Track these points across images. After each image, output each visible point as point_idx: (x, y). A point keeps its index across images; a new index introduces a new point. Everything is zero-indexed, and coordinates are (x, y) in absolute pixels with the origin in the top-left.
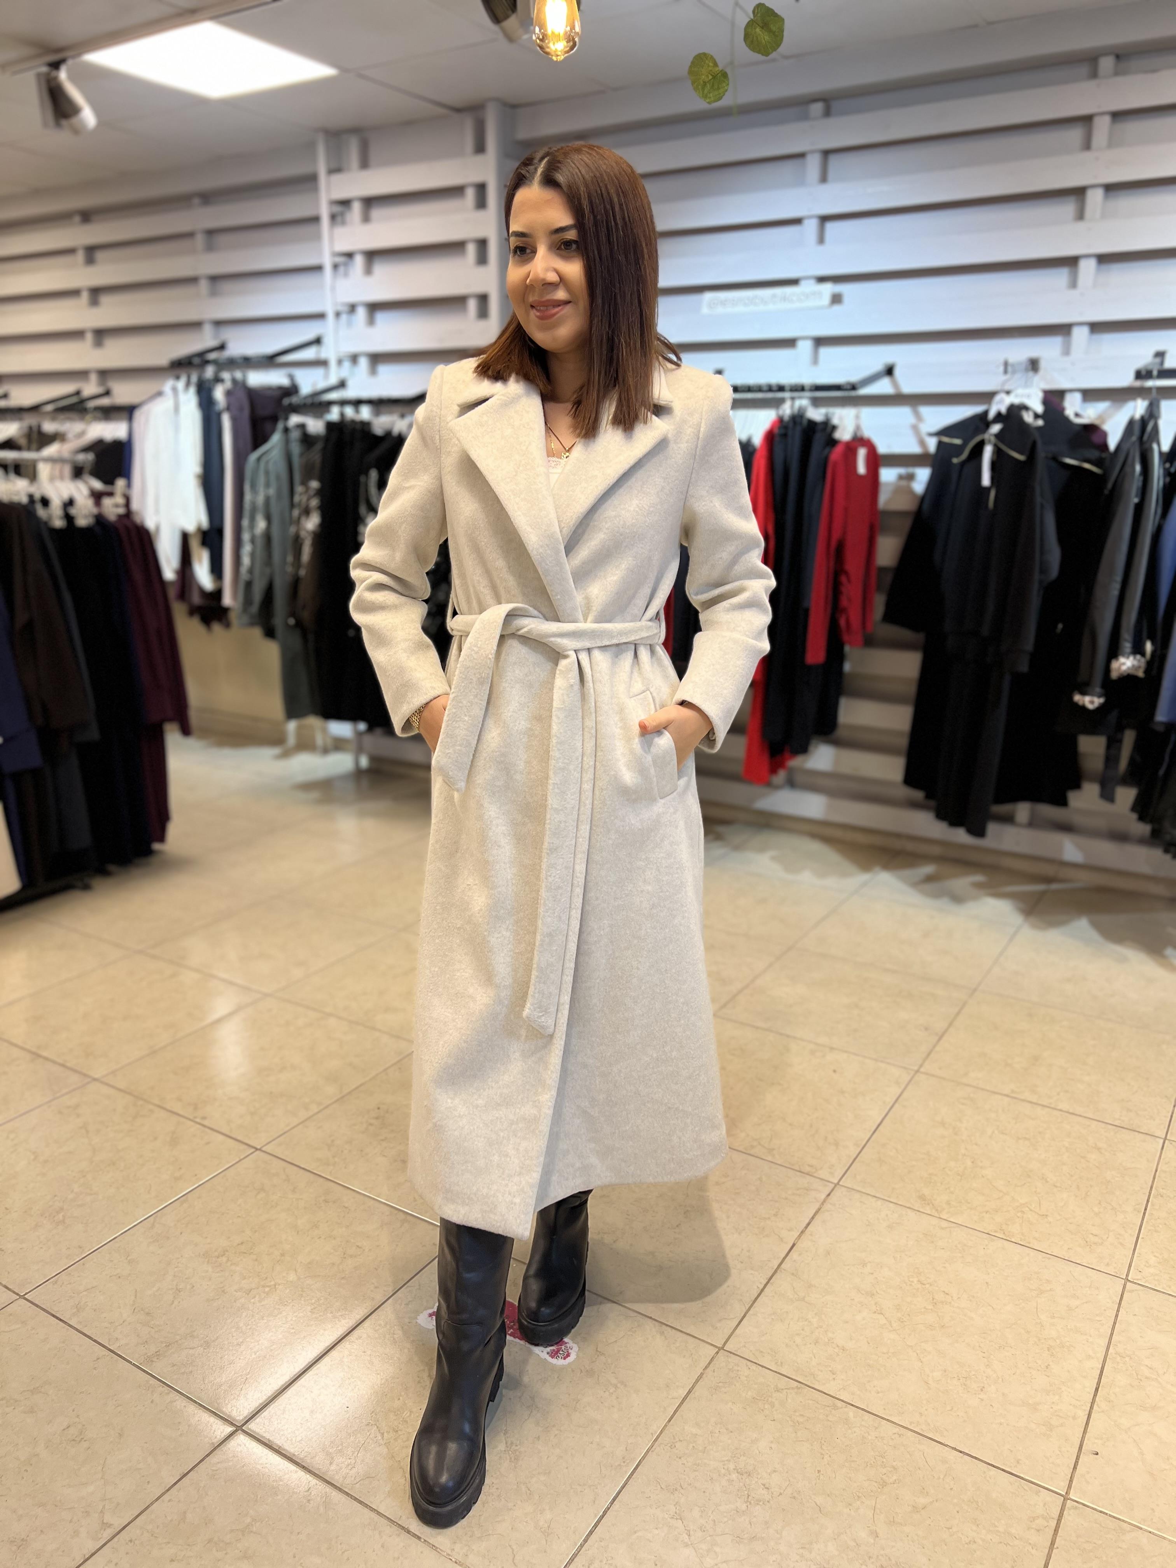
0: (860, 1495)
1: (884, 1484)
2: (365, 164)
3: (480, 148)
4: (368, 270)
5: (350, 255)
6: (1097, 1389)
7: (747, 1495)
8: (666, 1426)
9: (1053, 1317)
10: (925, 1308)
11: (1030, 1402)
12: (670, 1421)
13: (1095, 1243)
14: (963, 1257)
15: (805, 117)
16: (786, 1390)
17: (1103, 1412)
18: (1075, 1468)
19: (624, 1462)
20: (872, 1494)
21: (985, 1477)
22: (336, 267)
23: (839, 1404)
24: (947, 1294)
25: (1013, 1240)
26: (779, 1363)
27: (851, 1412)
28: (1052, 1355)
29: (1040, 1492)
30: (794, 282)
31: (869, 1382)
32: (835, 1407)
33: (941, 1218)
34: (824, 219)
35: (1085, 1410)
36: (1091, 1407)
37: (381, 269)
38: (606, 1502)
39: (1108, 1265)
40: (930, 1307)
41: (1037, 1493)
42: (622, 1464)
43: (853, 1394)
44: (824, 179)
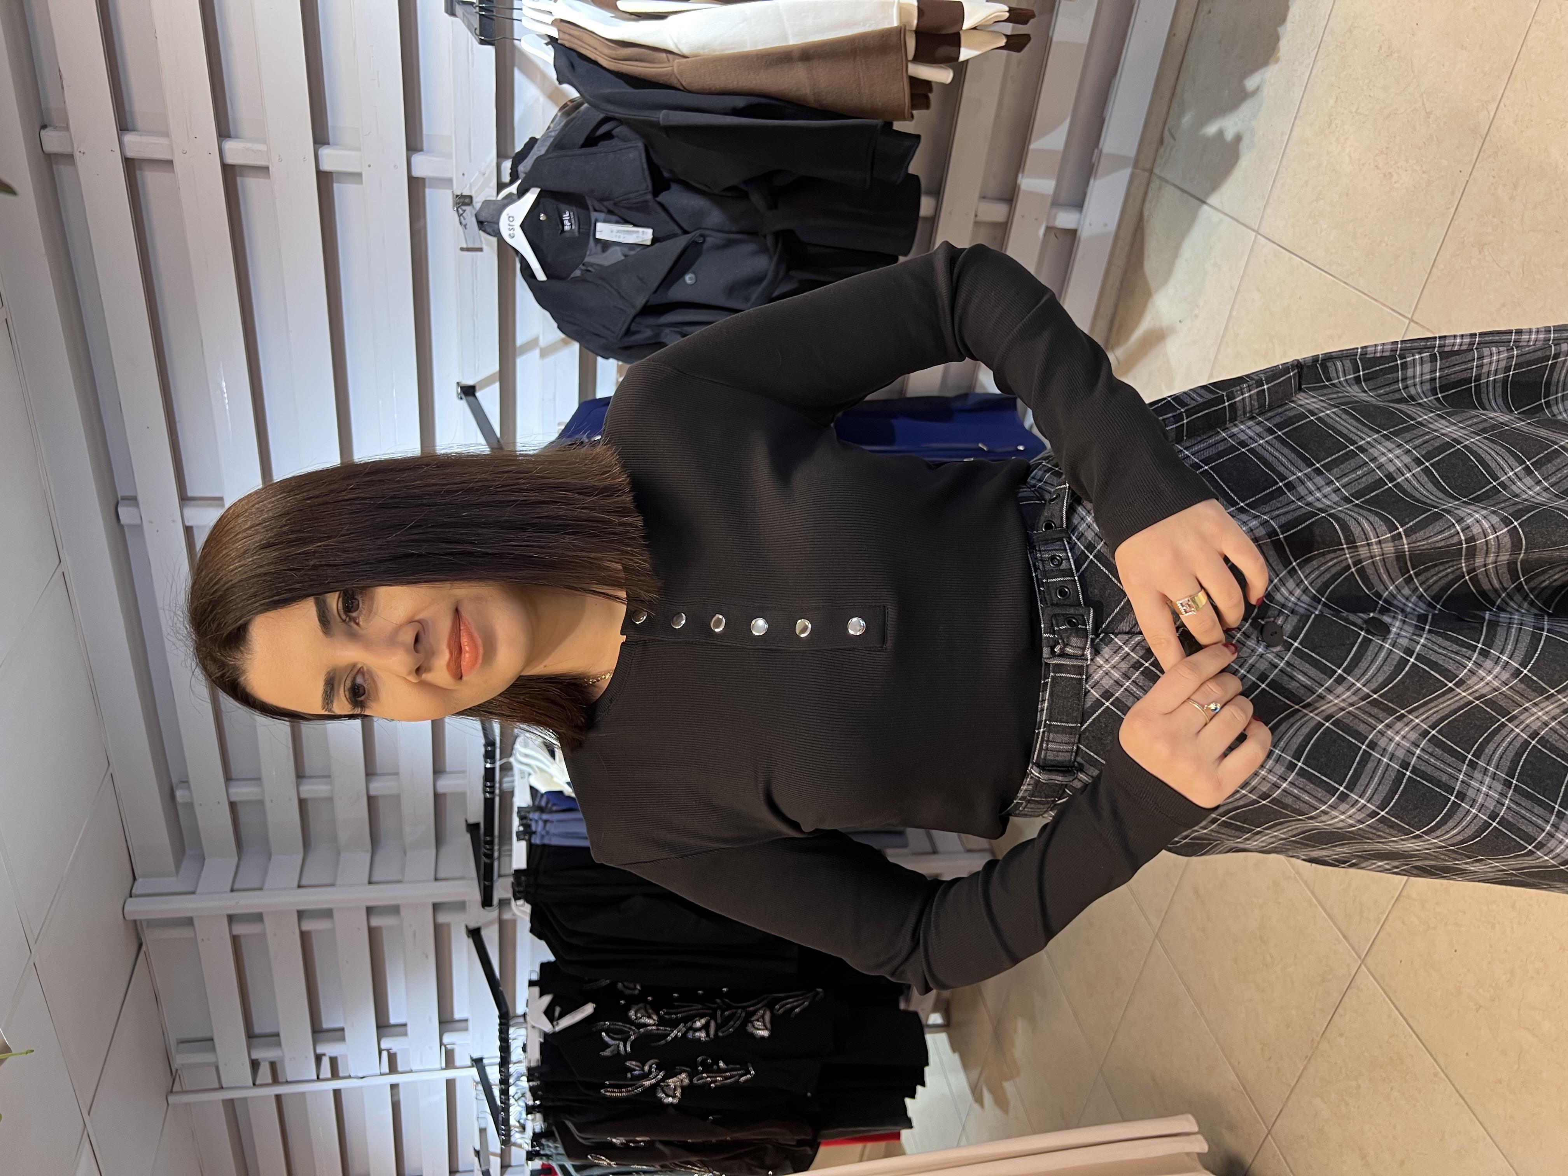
2: (209, 1043)
3: (187, 923)
4: (338, 1035)
15: (138, 527)
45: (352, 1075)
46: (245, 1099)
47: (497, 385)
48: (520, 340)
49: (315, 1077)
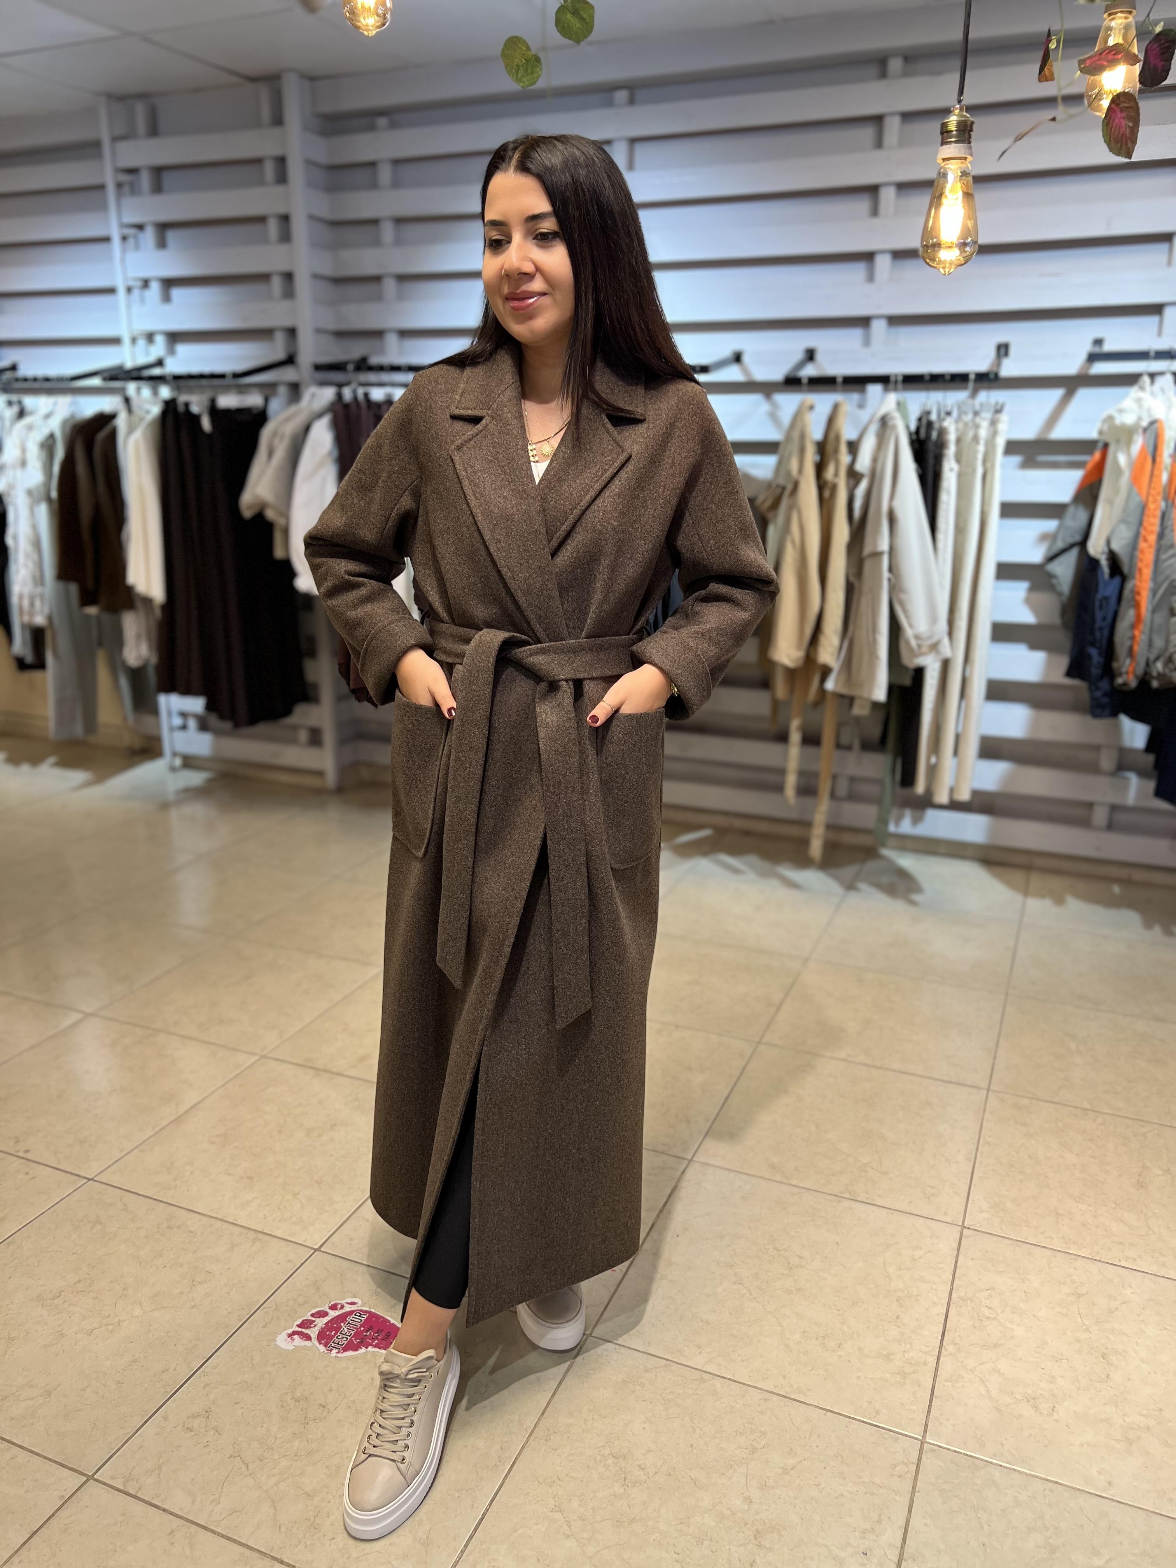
0: (732, 1463)
1: (754, 1450)
2: (153, 133)
3: (278, 120)
4: (161, 243)
5: (140, 227)
6: (943, 1334)
7: (623, 1479)
8: (539, 1419)
9: (900, 1269)
10: (782, 1274)
11: (884, 1353)
12: (543, 1413)
13: (933, 1195)
14: (813, 1220)
15: (610, 104)
16: (654, 1370)
17: (951, 1355)
18: (929, 1412)
19: (500, 1461)
20: (743, 1461)
21: (848, 1432)
22: (124, 238)
23: (706, 1376)
24: (801, 1258)
25: (859, 1199)
26: (647, 1344)
27: (718, 1383)
28: (901, 1306)
29: (899, 1439)
31: (733, 1351)
32: (703, 1381)
33: (790, 1185)
35: (934, 1355)
36: (940, 1352)
37: (176, 243)
38: (485, 1504)
39: (945, 1214)
40: (786, 1272)
41: (896, 1439)
42: (498, 1464)
43: (719, 1365)
44: (631, 167)
45: (125, 253)
46: (101, 159)
49: (123, 222)
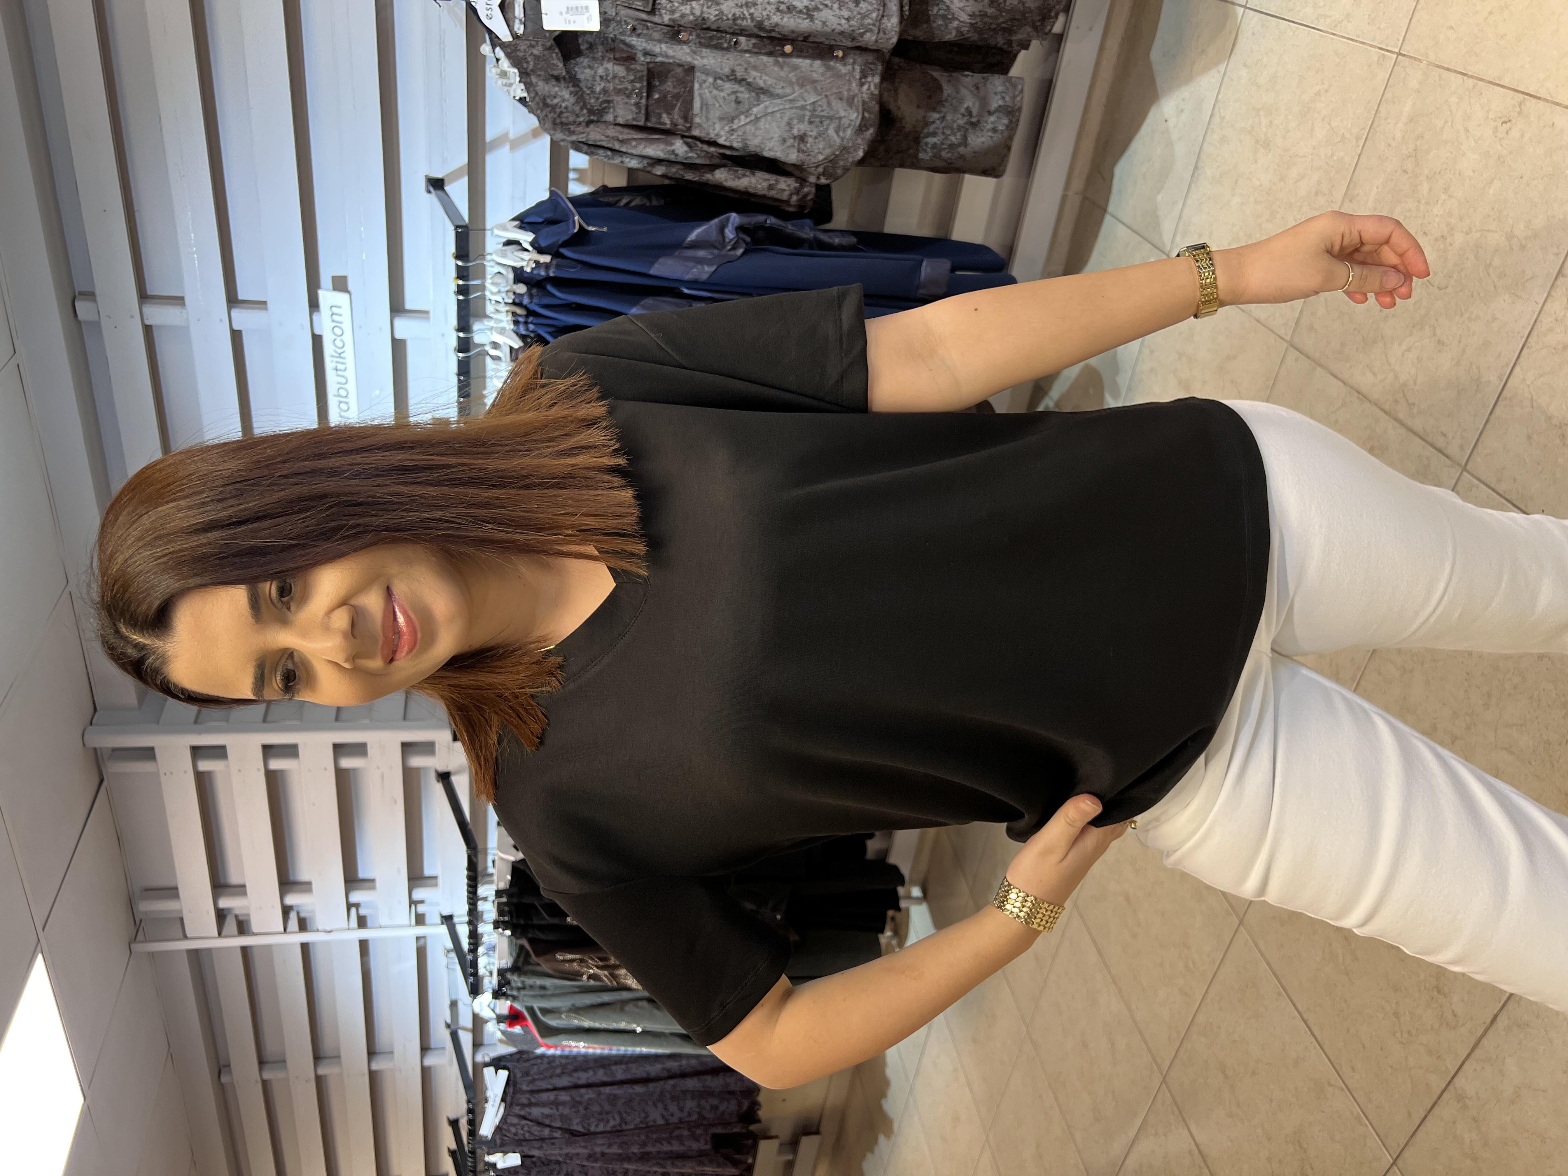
2: (172, 892)
3: (148, 754)
4: (306, 887)
15: (96, 325)
22: (301, 928)
30: (317, 341)
34: (233, 300)
37: (304, 872)
44: (179, 301)
45: (320, 928)
46: (209, 950)
47: (466, 179)
48: (490, 134)
49: (282, 929)
